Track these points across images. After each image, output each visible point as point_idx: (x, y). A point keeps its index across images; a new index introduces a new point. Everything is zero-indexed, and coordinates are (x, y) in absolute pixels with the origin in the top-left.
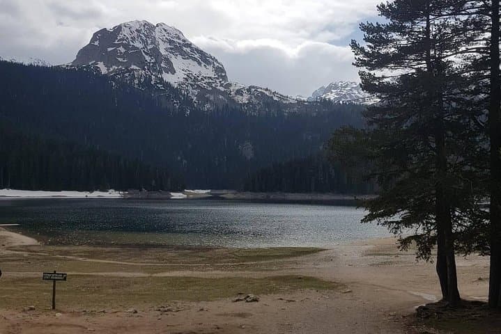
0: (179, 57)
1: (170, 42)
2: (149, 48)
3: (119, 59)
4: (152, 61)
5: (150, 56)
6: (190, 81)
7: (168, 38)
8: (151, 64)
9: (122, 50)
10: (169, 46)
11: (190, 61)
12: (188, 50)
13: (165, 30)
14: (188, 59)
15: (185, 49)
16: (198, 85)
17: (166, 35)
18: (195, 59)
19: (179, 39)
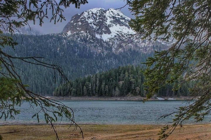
0: (118, 25)
1: (114, 17)
2: (97, 21)
3: (78, 28)
4: (97, 28)
5: (96, 25)
6: (117, 37)
7: (113, 15)
8: (96, 30)
9: (80, 23)
10: (113, 20)
11: (124, 27)
12: (123, 21)
13: (112, 12)
14: (123, 25)
15: (121, 20)
16: (120, 39)
17: (112, 14)
18: (126, 26)
19: (119, 15)
